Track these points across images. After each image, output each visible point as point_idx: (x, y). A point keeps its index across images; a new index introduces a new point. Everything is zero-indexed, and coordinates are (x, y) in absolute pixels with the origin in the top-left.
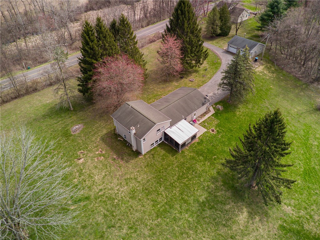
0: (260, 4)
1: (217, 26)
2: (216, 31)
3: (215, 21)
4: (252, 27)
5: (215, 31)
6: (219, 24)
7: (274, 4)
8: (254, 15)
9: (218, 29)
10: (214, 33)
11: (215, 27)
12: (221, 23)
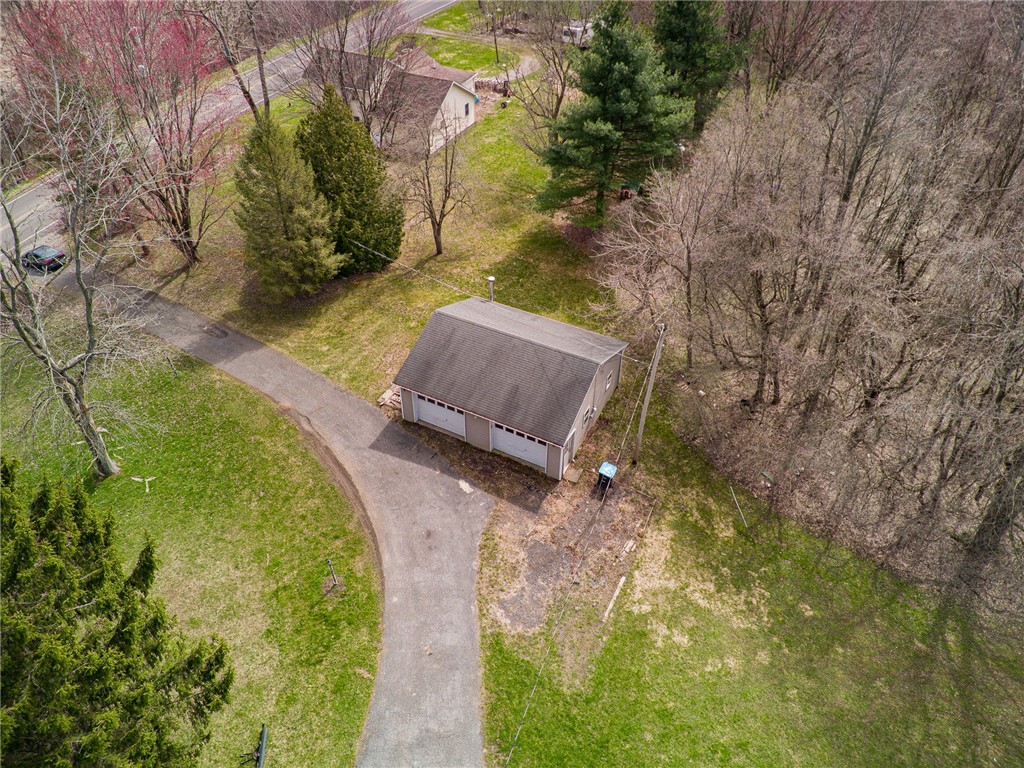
0: (507, 32)
1: (309, 235)
2: (312, 265)
3: (291, 209)
4: (507, 172)
5: (306, 269)
6: (323, 222)
7: (611, 71)
8: (498, 97)
9: (324, 252)
10: (305, 279)
11: (302, 242)
12: (334, 209)
